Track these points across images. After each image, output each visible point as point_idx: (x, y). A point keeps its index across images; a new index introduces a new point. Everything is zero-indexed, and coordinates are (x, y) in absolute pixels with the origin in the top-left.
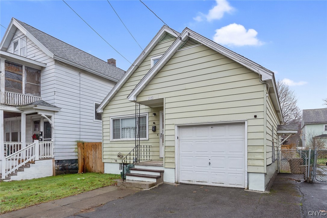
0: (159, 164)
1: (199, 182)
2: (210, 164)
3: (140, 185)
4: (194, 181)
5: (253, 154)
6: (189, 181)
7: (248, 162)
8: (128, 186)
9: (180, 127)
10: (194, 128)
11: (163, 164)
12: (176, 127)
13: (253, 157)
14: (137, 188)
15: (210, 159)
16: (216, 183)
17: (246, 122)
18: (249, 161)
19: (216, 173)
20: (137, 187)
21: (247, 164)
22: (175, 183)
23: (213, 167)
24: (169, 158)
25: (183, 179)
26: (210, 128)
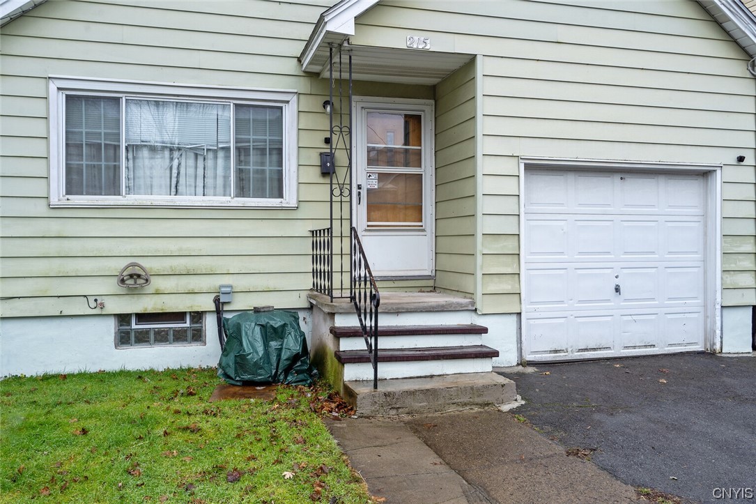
0: (458, 304)
1: (586, 350)
2: (617, 290)
3: (478, 389)
4: (570, 350)
5: (734, 256)
6: (556, 351)
7: (722, 278)
8: (417, 405)
9: (534, 168)
10: (571, 177)
11: (473, 303)
12: (522, 167)
13: (733, 267)
14: (466, 404)
15: (617, 277)
16: (634, 347)
17: (719, 172)
18: (726, 275)
19: (635, 317)
20: (466, 400)
21: (722, 284)
22: (518, 365)
23: (626, 300)
24: (495, 278)
25: (538, 350)
26: (616, 178)
